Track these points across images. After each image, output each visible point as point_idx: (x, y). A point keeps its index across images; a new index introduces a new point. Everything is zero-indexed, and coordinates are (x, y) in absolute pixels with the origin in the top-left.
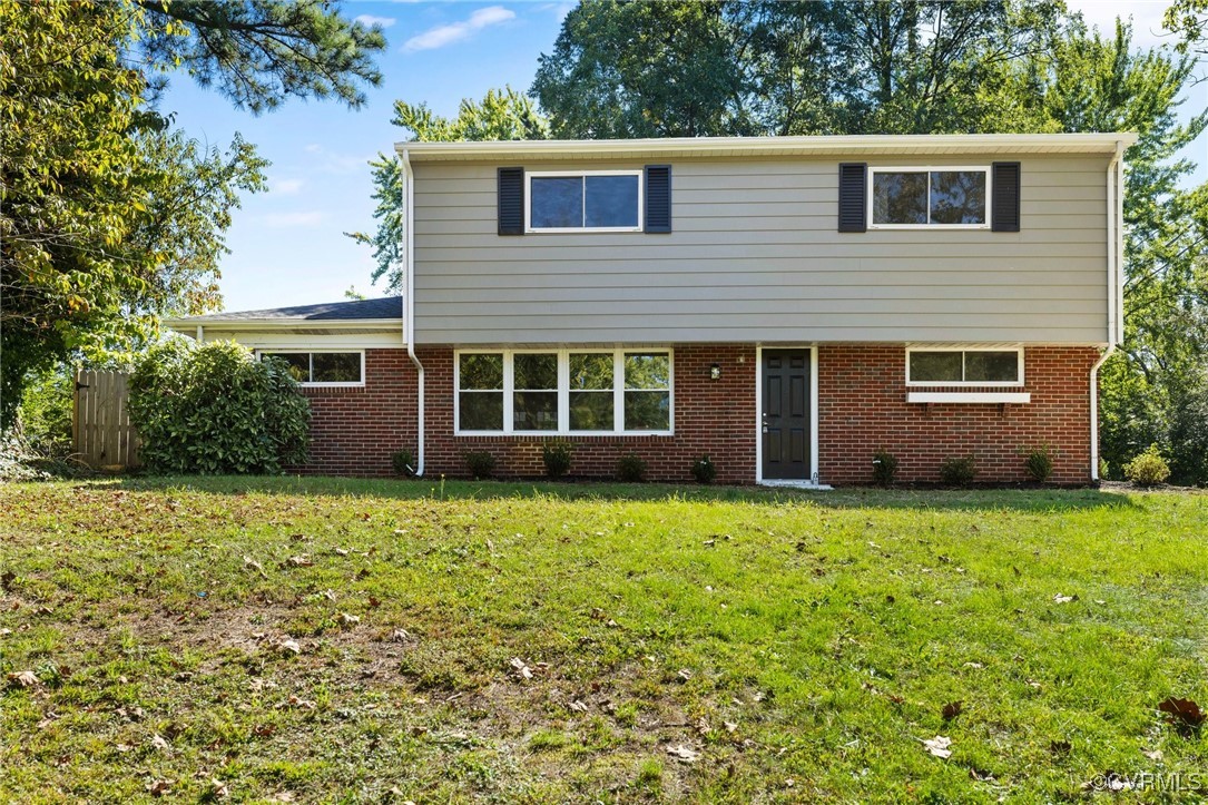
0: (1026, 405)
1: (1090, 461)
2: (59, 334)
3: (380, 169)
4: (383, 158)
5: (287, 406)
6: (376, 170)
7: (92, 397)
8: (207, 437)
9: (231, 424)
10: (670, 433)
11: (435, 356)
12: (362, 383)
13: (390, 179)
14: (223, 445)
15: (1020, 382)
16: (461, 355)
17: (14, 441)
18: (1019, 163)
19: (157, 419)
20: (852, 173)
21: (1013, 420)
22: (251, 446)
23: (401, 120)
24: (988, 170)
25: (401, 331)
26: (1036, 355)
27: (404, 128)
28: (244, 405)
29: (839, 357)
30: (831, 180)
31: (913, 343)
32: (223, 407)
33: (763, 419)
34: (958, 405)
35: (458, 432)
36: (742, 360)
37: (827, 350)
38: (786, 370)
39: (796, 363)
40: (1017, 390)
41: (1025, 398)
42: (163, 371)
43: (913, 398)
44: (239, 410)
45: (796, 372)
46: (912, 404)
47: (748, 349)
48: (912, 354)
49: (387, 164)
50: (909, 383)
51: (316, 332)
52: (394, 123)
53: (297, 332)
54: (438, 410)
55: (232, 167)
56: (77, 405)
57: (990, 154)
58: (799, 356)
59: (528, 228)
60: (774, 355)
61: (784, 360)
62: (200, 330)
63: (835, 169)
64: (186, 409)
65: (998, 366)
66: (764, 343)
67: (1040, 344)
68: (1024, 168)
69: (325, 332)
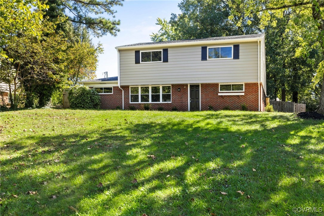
0: (243, 96)
1: (258, 107)
2: (55, 85)
3: (153, 37)
4: (153, 34)
5: (95, 97)
6: (151, 37)
7: (66, 97)
8: (80, 103)
9: (84, 101)
10: (171, 102)
11: (126, 88)
12: (112, 93)
13: (155, 40)
14: (83, 104)
15: (244, 91)
16: (131, 87)
17: (50, 104)
18: (239, 45)
19: (72, 100)
20: (204, 48)
21: (242, 99)
22: (88, 104)
23: (158, 23)
24: (232, 46)
25: (118, 83)
26: (246, 85)
27: (159, 25)
28: (87, 97)
29: (205, 86)
30: (200, 50)
31: (220, 83)
32: (83, 98)
33: (190, 99)
34: (230, 96)
35: (130, 103)
36: (185, 87)
37: (202, 85)
38: (195, 89)
39: (197, 88)
40: (243, 92)
41: (243, 94)
42: (73, 91)
43: (219, 94)
44: (86, 98)
45: (197, 89)
46: (219, 96)
47: (187, 85)
48: (220, 85)
49: (154, 36)
50: (220, 91)
51: (104, 83)
52: (157, 24)
53: (100, 83)
54: (127, 98)
55: (96, 49)
56: (64, 98)
57: (233, 43)
58: (197, 86)
59: (141, 62)
60: (192, 86)
61: (194, 87)
62: (83, 83)
63: (201, 48)
64: (77, 98)
65: (238, 87)
66: (190, 84)
67: (247, 82)
68: (240, 45)
69: (105, 83)
